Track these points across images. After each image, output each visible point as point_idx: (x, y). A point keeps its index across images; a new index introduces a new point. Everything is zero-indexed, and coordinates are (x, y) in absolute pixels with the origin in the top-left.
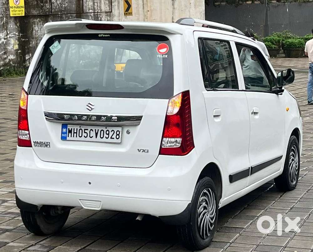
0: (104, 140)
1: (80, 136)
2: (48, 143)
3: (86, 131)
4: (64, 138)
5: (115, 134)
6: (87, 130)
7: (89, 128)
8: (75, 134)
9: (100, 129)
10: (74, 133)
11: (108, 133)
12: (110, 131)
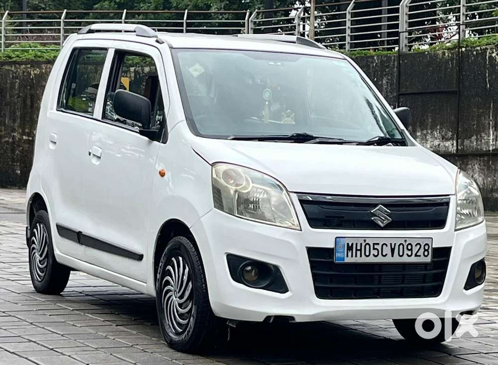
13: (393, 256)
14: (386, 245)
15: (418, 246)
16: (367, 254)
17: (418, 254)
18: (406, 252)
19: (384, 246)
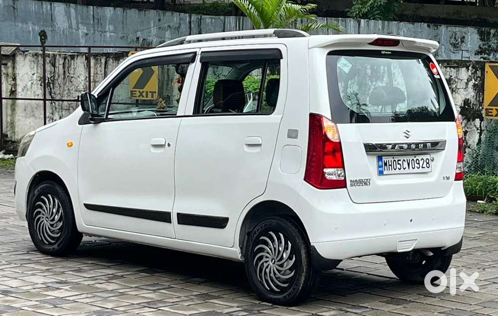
0: (416, 170)
1: (395, 168)
2: (368, 180)
3: (399, 162)
4: (381, 173)
5: (425, 163)
6: (400, 160)
7: (402, 158)
8: (390, 167)
9: (411, 158)
10: (389, 165)
11: (418, 162)
12: (420, 160)
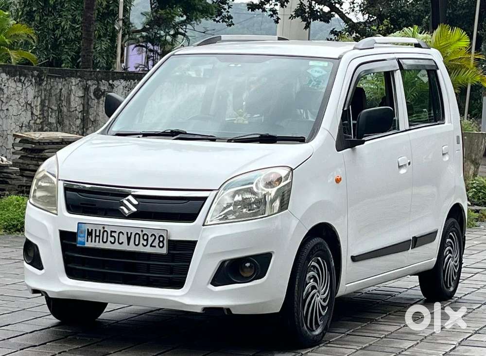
13: (128, 244)
14: (123, 234)
15: (153, 237)
16: (105, 240)
17: (153, 245)
18: (142, 241)
19: (121, 234)
